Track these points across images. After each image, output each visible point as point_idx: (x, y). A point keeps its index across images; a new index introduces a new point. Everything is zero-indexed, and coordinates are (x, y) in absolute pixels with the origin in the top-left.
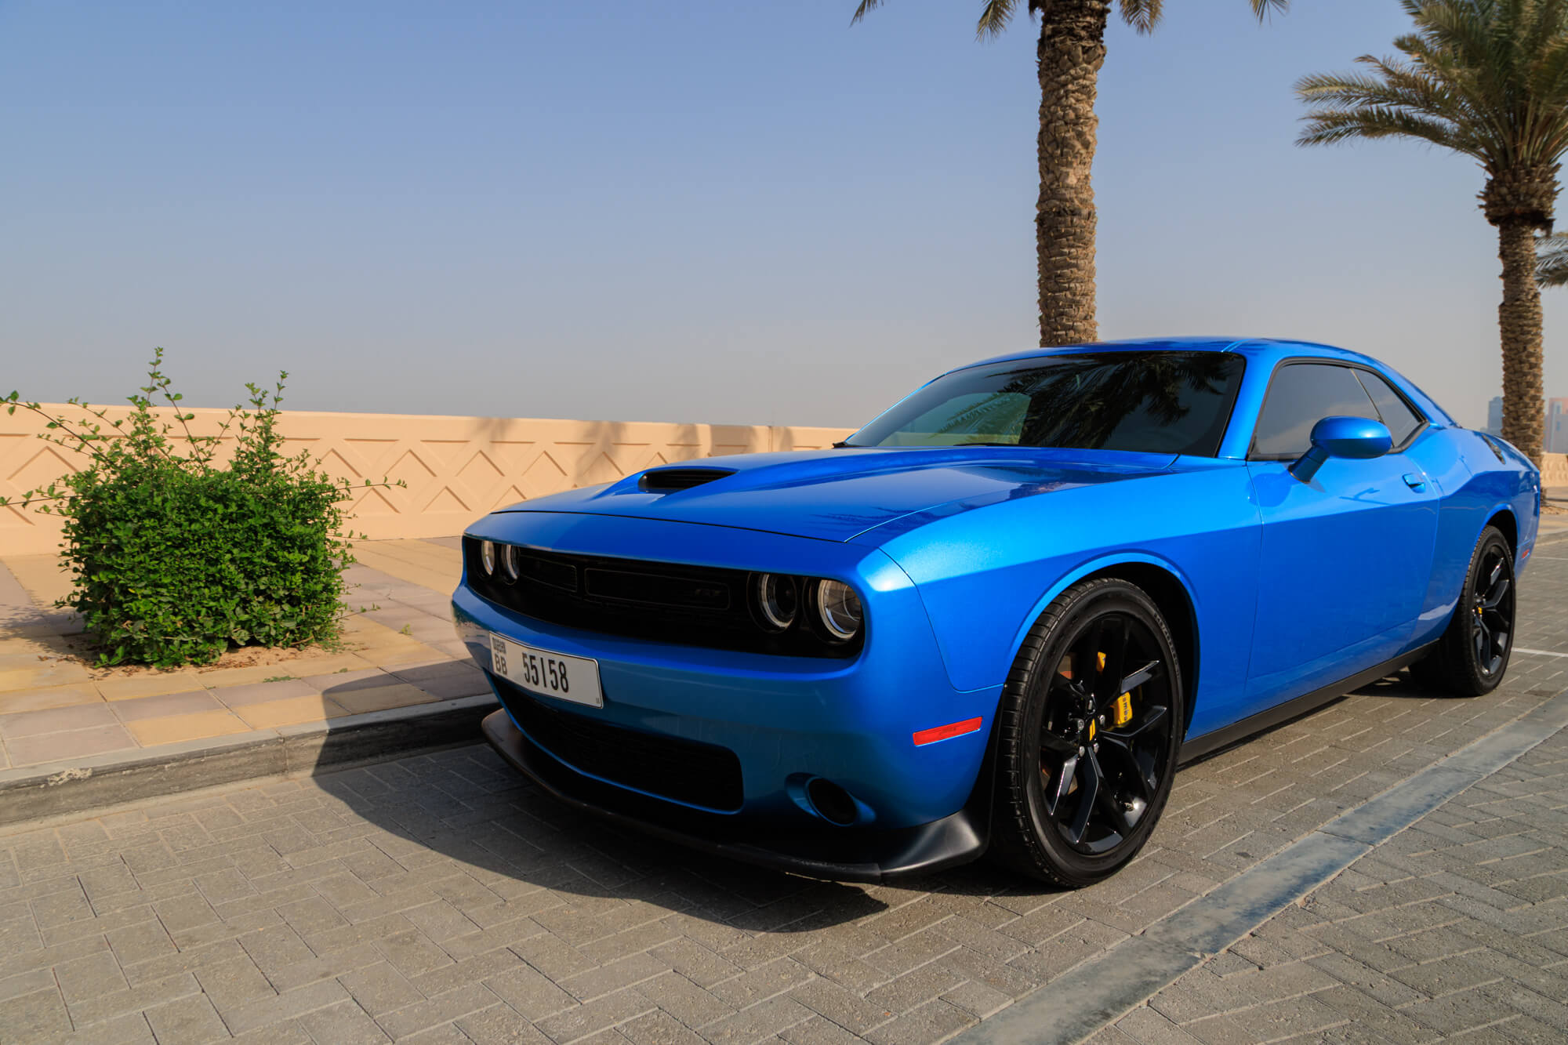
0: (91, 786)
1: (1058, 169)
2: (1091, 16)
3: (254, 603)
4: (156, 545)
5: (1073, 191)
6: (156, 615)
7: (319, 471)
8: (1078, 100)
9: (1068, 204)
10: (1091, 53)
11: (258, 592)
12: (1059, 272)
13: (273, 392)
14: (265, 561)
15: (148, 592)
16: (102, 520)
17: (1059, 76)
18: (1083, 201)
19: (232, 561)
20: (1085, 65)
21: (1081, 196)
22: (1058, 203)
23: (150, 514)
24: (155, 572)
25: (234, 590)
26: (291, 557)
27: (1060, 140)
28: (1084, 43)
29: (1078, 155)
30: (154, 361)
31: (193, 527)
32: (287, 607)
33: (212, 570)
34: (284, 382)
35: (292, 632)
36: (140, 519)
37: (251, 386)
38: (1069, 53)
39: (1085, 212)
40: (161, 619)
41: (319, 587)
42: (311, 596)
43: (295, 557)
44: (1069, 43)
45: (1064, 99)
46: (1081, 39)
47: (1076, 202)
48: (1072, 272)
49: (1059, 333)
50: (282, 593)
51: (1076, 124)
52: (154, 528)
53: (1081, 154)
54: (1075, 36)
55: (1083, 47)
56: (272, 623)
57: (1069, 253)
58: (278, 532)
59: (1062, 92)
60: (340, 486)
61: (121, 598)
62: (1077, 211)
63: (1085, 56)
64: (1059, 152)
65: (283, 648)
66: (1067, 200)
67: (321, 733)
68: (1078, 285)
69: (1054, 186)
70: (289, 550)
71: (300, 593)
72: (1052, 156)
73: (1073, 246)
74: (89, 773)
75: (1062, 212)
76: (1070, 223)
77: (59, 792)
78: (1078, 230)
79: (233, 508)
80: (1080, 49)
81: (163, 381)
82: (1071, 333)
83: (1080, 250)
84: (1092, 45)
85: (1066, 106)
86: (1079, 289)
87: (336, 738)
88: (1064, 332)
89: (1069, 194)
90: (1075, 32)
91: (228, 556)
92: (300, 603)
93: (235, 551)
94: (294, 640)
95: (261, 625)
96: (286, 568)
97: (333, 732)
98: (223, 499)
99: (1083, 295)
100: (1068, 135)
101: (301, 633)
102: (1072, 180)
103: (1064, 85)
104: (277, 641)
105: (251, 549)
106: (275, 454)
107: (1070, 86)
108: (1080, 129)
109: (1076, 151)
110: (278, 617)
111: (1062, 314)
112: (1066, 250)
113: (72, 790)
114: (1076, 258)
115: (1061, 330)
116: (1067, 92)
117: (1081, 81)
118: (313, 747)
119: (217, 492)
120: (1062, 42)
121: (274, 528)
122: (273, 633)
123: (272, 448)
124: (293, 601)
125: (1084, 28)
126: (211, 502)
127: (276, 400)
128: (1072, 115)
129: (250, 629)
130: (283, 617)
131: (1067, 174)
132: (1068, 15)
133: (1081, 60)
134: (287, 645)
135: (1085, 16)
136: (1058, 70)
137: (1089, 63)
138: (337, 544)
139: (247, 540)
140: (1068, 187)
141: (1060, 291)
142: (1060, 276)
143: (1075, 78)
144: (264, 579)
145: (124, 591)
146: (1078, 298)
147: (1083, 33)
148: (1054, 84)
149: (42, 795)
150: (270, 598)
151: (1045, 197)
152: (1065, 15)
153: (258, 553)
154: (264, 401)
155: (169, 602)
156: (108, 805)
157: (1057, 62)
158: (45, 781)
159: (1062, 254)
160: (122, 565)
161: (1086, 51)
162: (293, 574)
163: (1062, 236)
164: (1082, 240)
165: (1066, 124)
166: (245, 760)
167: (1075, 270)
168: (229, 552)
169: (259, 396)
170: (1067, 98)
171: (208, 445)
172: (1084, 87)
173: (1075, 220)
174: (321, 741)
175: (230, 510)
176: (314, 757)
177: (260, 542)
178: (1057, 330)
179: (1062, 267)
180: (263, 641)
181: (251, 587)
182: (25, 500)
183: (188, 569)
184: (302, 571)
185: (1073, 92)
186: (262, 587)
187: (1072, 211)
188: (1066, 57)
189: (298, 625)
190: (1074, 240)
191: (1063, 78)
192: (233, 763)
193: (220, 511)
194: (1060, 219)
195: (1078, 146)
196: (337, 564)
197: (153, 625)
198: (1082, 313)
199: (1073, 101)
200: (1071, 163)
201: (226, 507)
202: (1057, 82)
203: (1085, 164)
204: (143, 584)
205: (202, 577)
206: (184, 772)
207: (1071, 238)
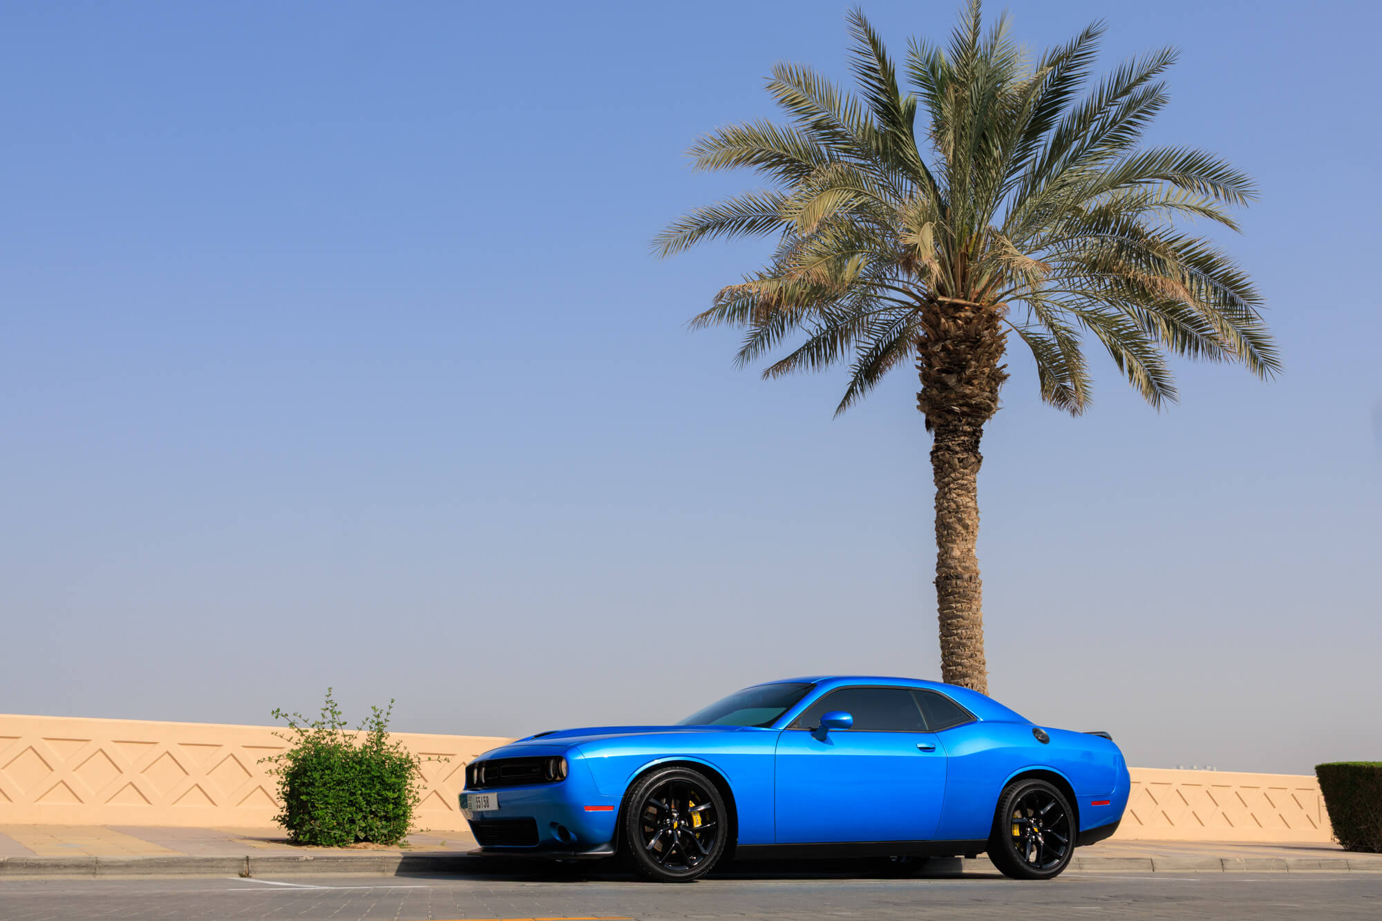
0: (312, 863)
1: (946, 545)
2: (965, 436)
3: (369, 818)
4: (329, 783)
5: (956, 561)
6: (325, 819)
7: (405, 752)
8: (958, 495)
9: (952, 571)
10: (965, 461)
11: (371, 812)
12: (949, 621)
13: (386, 710)
14: (376, 796)
15: (323, 806)
16: (306, 771)
17: (944, 478)
18: (965, 568)
19: (361, 794)
20: (962, 470)
21: (963, 564)
22: (946, 570)
23: (328, 768)
24: (327, 796)
25: (361, 810)
26: (389, 794)
27: (946, 524)
28: (960, 456)
29: (960, 535)
30: (327, 694)
31: (346, 775)
32: (384, 823)
33: (352, 798)
34: (393, 705)
35: (385, 836)
36: (323, 770)
37: (374, 708)
38: (949, 463)
39: (966, 576)
40: (327, 820)
41: (401, 812)
42: (397, 817)
43: (390, 794)
44: (947, 456)
45: (948, 494)
46: (957, 453)
47: (960, 569)
48: (958, 621)
49: (951, 668)
50: (382, 814)
51: (957, 512)
52: (329, 775)
53: (962, 534)
54: (952, 451)
55: (958, 459)
56: (376, 830)
57: (956, 607)
58: (384, 781)
59: (946, 490)
60: (415, 760)
61: (311, 809)
62: (960, 576)
63: (961, 464)
64: (946, 532)
65: (380, 844)
66: (952, 568)
67: (400, 857)
68: (963, 631)
69: (944, 558)
70: (388, 790)
71: (391, 815)
72: (942, 536)
73: (959, 602)
74: (312, 858)
75: (949, 576)
76: (955, 585)
77: (303, 864)
78: (962, 590)
79: (364, 767)
80: (956, 460)
81: (334, 704)
82: (960, 668)
83: (964, 605)
84: (965, 456)
85: (949, 500)
86: (965, 634)
87: (406, 861)
88: (954, 668)
89: (952, 563)
90: (951, 448)
91: (360, 792)
92: (390, 821)
93: (363, 789)
94: (386, 841)
95: (371, 830)
96: (386, 800)
97: (404, 858)
98: (360, 763)
99: (968, 638)
100: (951, 520)
101: (390, 836)
102: (956, 553)
103: (948, 484)
104: (377, 840)
105: (370, 789)
106: (384, 743)
107: (952, 485)
108: (960, 516)
109: (958, 531)
110: (379, 827)
111: (953, 653)
112: (954, 605)
113: (306, 863)
114: (962, 611)
115: (952, 666)
116: (950, 490)
117: (960, 481)
118: (396, 863)
119: (359, 760)
120: (942, 455)
121: (382, 779)
122: (377, 834)
123: (383, 740)
124: (387, 819)
125: (959, 445)
126: (354, 764)
127: (388, 714)
128: (954, 506)
129: (366, 832)
130: (382, 828)
131: (952, 548)
132: (947, 436)
133: (958, 467)
134: (382, 843)
135: (959, 437)
136: (943, 474)
137: (966, 468)
138: (410, 791)
139: (369, 784)
140: (954, 558)
141: (951, 636)
142: (949, 624)
143: (955, 480)
144: (375, 806)
145: (313, 806)
146: (964, 641)
147: (958, 449)
148: (941, 483)
149: (295, 864)
150: (377, 816)
151: (939, 565)
152: (944, 436)
153: (374, 791)
154: (381, 715)
155: (331, 813)
156: (318, 872)
157: (942, 469)
158: (298, 858)
159: (951, 608)
160: (313, 792)
161: (961, 461)
162: (389, 804)
163: (950, 594)
164: (968, 597)
165: (950, 512)
166: (368, 863)
167: (960, 620)
168: (361, 790)
169: (378, 713)
170: (950, 494)
171: (349, 739)
172: (962, 485)
173: (958, 582)
174: (400, 861)
175: (363, 768)
176: (396, 867)
177: (375, 786)
178: (950, 666)
179: (952, 618)
180: (371, 839)
181: (368, 810)
182: (277, 758)
183: (342, 797)
184: (393, 803)
185: (955, 489)
186: (374, 810)
187: (956, 576)
188: (947, 465)
189: (389, 832)
190: (959, 597)
191: (946, 479)
192: (364, 863)
193: (358, 769)
194: (948, 582)
195: (959, 528)
196: (410, 802)
197: (323, 824)
198: (968, 653)
199: (955, 496)
200: (955, 540)
201: (361, 766)
202: (943, 482)
203: (966, 540)
204: (322, 802)
205: (347, 801)
206: (346, 864)
207: (956, 596)
